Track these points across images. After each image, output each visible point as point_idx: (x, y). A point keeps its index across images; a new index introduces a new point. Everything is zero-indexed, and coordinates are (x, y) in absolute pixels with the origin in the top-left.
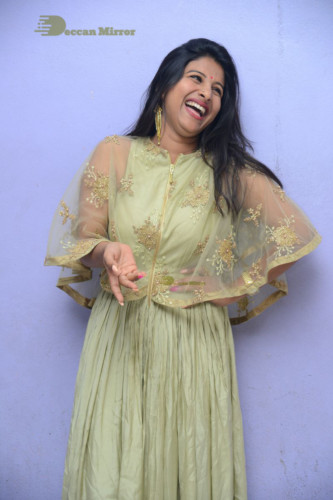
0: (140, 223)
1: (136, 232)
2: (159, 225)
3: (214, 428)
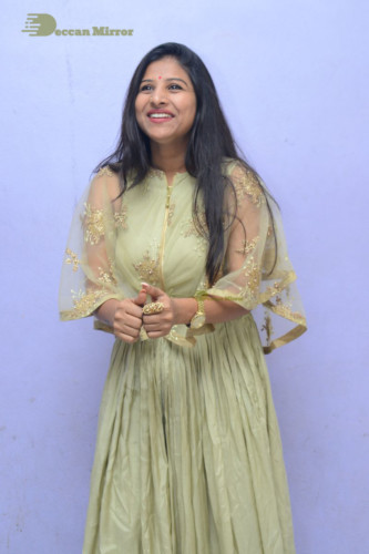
1: (136, 269)
2: (158, 259)
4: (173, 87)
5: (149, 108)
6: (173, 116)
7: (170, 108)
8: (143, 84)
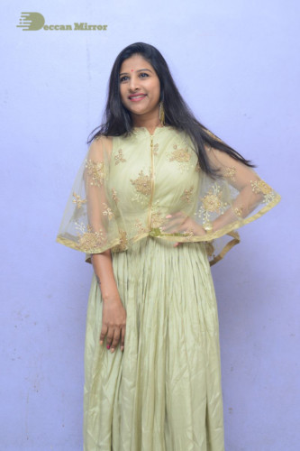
0: (135, 177)
1: (134, 184)
2: (151, 175)
4: (143, 75)
5: (128, 94)
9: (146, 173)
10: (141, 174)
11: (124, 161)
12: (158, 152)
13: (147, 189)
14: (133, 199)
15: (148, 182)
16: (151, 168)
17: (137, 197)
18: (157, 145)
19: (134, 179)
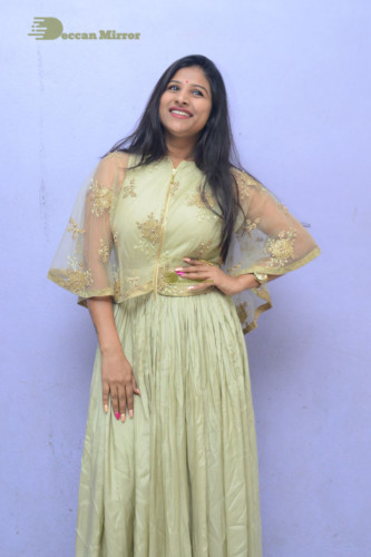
0: (143, 219)
1: (140, 228)
2: (162, 219)
3: (225, 415)
4: (195, 92)
5: (173, 105)
6: (191, 115)
7: (189, 109)
8: (171, 84)
9: (157, 217)
10: (151, 217)
11: (134, 195)
12: (176, 192)
13: (154, 235)
14: (136, 247)
15: (157, 228)
16: (164, 211)
17: (141, 245)
18: (178, 184)
19: (141, 222)
